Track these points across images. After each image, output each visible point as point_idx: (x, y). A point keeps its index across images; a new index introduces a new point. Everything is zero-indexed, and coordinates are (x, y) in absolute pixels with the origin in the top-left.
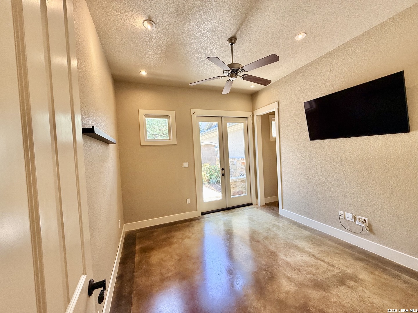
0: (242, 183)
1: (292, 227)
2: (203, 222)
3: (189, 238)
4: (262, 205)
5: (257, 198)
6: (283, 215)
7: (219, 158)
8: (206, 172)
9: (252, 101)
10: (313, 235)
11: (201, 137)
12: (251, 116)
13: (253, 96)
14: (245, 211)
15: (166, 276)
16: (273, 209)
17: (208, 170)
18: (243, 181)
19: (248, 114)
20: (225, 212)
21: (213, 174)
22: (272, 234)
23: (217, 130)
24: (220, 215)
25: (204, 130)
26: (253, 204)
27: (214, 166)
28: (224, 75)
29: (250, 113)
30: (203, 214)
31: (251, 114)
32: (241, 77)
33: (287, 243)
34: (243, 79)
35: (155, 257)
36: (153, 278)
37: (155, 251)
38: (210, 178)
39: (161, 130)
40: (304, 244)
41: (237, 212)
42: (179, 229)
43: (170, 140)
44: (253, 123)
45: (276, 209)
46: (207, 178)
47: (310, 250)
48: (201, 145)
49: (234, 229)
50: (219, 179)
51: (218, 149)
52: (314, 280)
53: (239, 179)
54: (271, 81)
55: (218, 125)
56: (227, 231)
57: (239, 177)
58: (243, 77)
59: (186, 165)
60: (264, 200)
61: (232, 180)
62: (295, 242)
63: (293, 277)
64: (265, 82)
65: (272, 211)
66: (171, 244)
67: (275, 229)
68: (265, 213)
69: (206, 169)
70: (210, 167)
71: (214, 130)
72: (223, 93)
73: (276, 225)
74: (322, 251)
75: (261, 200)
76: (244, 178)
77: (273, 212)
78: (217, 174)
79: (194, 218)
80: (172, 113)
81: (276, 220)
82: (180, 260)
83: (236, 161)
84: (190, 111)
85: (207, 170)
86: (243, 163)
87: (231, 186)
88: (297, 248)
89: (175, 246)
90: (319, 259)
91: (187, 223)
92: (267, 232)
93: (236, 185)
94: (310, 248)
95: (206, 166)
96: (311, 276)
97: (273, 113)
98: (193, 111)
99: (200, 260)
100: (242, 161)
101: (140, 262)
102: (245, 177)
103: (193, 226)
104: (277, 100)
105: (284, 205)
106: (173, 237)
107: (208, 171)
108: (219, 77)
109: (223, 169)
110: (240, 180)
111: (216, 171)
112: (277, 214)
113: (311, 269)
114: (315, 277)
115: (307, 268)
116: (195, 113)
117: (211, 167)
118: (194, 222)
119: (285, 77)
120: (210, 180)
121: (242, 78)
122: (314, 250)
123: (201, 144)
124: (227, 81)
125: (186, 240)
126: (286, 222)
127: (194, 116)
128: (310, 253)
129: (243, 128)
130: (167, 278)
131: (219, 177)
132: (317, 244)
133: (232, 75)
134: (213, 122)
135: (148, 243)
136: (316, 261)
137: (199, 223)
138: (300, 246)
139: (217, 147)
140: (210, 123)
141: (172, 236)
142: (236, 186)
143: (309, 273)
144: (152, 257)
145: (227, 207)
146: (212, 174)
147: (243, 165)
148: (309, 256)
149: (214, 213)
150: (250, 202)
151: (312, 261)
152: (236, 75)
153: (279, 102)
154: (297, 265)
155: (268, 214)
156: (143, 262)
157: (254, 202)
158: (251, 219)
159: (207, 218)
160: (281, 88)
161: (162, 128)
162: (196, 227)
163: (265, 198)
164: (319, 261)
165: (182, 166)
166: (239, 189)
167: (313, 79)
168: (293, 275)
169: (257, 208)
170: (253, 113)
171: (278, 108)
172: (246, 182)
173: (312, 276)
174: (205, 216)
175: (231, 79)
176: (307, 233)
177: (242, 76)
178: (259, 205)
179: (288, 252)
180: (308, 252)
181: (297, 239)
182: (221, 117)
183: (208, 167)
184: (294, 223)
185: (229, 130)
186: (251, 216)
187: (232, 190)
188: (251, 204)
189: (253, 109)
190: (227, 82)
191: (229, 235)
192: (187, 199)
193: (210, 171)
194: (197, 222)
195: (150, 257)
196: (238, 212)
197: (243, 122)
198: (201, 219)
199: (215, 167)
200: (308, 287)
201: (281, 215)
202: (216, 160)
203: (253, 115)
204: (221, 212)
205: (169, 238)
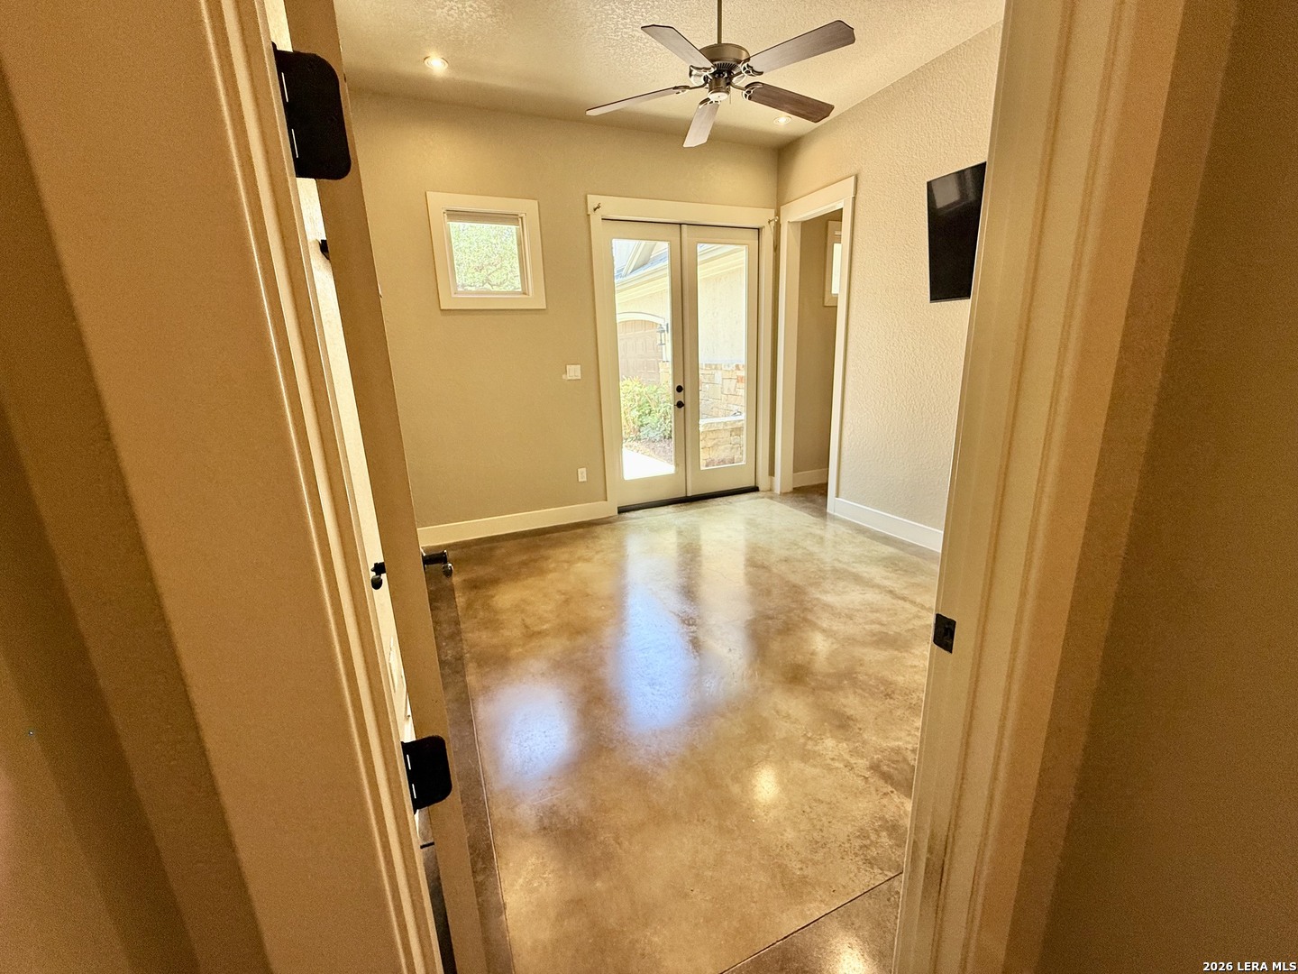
0: (733, 434)
1: (854, 538)
2: (623, 527)
3: (588, 560)
4: (783, 491)
5: (772, 473)
6: (835, 514)
7: (669, 365)
8: (629, 405)
9: (778, 173)
10: (901, 553)
11: (616, 295)
12: (773, 223)
13: (782, 153)
14: (738, 504)
15: (536, 629)
16: (812, 501)
17: (637, 398)
18: (737, 431)
19: (762, 217)
20: (683, 507)
21: (650, 413)
22: (800, 551)
23: (667, 271)
24: (668, 513)
25: (623, 273)
26: (761, 488)
27: (655, 387)
28: (694, 82)
29: (771, 214)
30: (622, 510)
31: (772, 217)
32: (744, 92)
33: (835, 570)
34: (750, 98)
35: (506, 597)
36: (506, 633)
37: (501, 585)
38: (640, 424)
39: (483, 268)
40: (876, 573)
41: (714, 507)
42: (559, 543)
43: (525, 294)
44: (777, 248)
45: (820, 500)
46: (632, 425)
47: (887, 583)
48: (618, 321)
49: (702, 543)
50: (669, 425)
51: (668, 336)
52: (881, 632)
53: (725, 423)
54: (832, 107)
55: (668, 254)
56: (685, 547)
57: (726, 419)
58: (749, 92)
59: (574, 372)
60: (791, 479)
61: (706, 425)
62: (853, 567)
63: (835, 628)
64: (814, 110)
65: (808, 504)
66: (542, 572)
67: (808, 542)
68: (789, 508)
69: (629, 397)
70: (641, 390)
71: (656, 271)
72: (689, 142)
73: (814, 535)
74: (914, 585)
75: (783, 477)
76: (739, 421)
77: (810, 508)
78: (661, 411)
79: (597, 520)
80: (528, 208)
81: (816, 524)
82: (567, 602)
83: (720, 372)
84: (583, 200)
85: (633, 400)
86: (739, 380)
87: (702, 444)
88: (858, 579)
89: (551, 576)
90: (904, 599)
91: (580, 531)
92: (788, 549)
93: (715, 441)
94: (886, 578)
95: (630, 388)
96: (876, 628)
97: (837, 216)
98: (593, 200)
99: (617, 601)
100: (738, 372)
101: (469, 606)
102: (743, 417)
103: (597, 537)
104: (853, 171)
105: (841, 488)
106: (547, 558)
107: (637, 404)
108: (677, 91)
109: (679, 389)
110: (729, 427)
111: (659, 402)
112: (821, 511)
113: (878, 615)
114: (884, 629)
115: (869, 614)
116: (598, 207)
117: (644, 390)
118: (598, 529)
119: (887, 90)
120: (642, 429)
121: (746, 96)
122: (896, 583)
123: (619, 318)
124: (701, 103)
125: (579, 565)
126: (842, 529)
127: (596, 219)
128: (885, 587)
129: (744, 266)
130: (539, 633)
131: (667, 421)
132: (905, 571)
133: (717, 84)
134: (653, 242)
135: (480, 571)
136: (894, 601)
137: (613, 530)
138: (865, 574)
139: (665, 328)
140: (644, 242)
141: (542, 557)
142: (716, 444)
143: (873, 622)
144: (497, 597)
145: (690, 494)
146: (647, 412)
147: (739, 385)
148: (881, 593)
149: (654, 509)
150: (751, 484)
151: (887, 601)
152: (729, 84)
153: (860, 179)
154: (849, 609)
155: (796, 511)
156: (477, 605)
157: (763, 483)
158: (751, 523)
159: (634, 521)
160: (870, 131)
161: (486, 263)
162: (606, 538)
163: (794, 472)
164: (900, 602)
165: (564, 376)
166: (723, 453)
167: (964, 102)
168: (837, 626)
169: (771, 498)
170: (778, 214)
171: (854, 198)
172: (745, 432)
173: (878, 626)
174: (627, 515)
175: (714, 97)
176: (888, 550)
177: (747, 87)
178: (777, 490)
179: (832, 587)
180: (878, 586)
181: (860, 562)
182: (680, 224)
183: (637, 389)
184: (861, 530)
185: (702, 273)
186: (752, 517)
187: (704, 456)
188: (755, 489)
189: (779, 200)
190: (701, 107)
191: (690, 555)
192: (579, 470)
193: (641, 403)
194: (607, 529)
195: (493, 597)
196: (718, 507)
197: (748, 242)
198: (615, 521)
199: (655, 392)
200: (864, 644)
201: (830, 515)
202: (661, 370)
203: (779, 220)
204: (671, 506)
205: (535, 561)
